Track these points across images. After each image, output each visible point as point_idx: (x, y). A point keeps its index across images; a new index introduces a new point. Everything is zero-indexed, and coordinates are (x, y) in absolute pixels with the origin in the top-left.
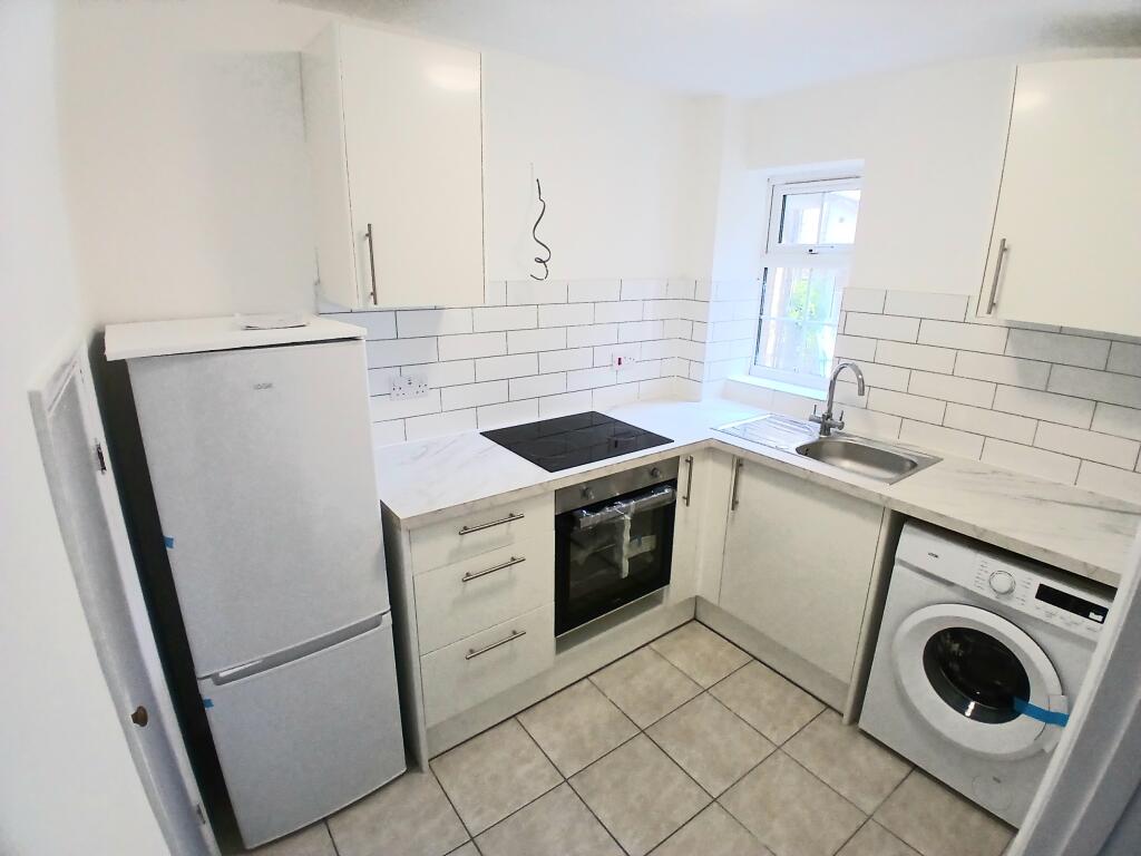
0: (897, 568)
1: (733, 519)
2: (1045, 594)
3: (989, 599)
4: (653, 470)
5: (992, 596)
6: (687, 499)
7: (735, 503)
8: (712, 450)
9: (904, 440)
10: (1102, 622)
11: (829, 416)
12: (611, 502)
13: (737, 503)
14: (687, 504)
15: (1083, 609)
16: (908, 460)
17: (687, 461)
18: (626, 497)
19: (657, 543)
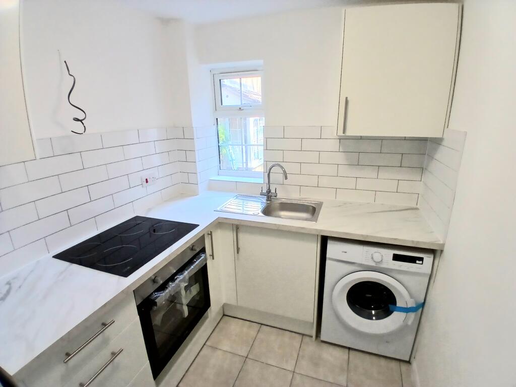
0: (328, 262)
1: (238, 259)
2: (396, 258)
3: (373, 266)
4: (192, 248)
5: (373, 264)
6: (212, 255)
7: (238, 249)
8: (220, 224)
9: (303, 196)
10: (422, 264)
11: (269, 191)
12: (172, 279)
13: (239, 248)
14: (213, 259)
15: (412, 260)
16: (311, 206)
17: (208, 234)
18: (181, 270)
19: (200, 288)
